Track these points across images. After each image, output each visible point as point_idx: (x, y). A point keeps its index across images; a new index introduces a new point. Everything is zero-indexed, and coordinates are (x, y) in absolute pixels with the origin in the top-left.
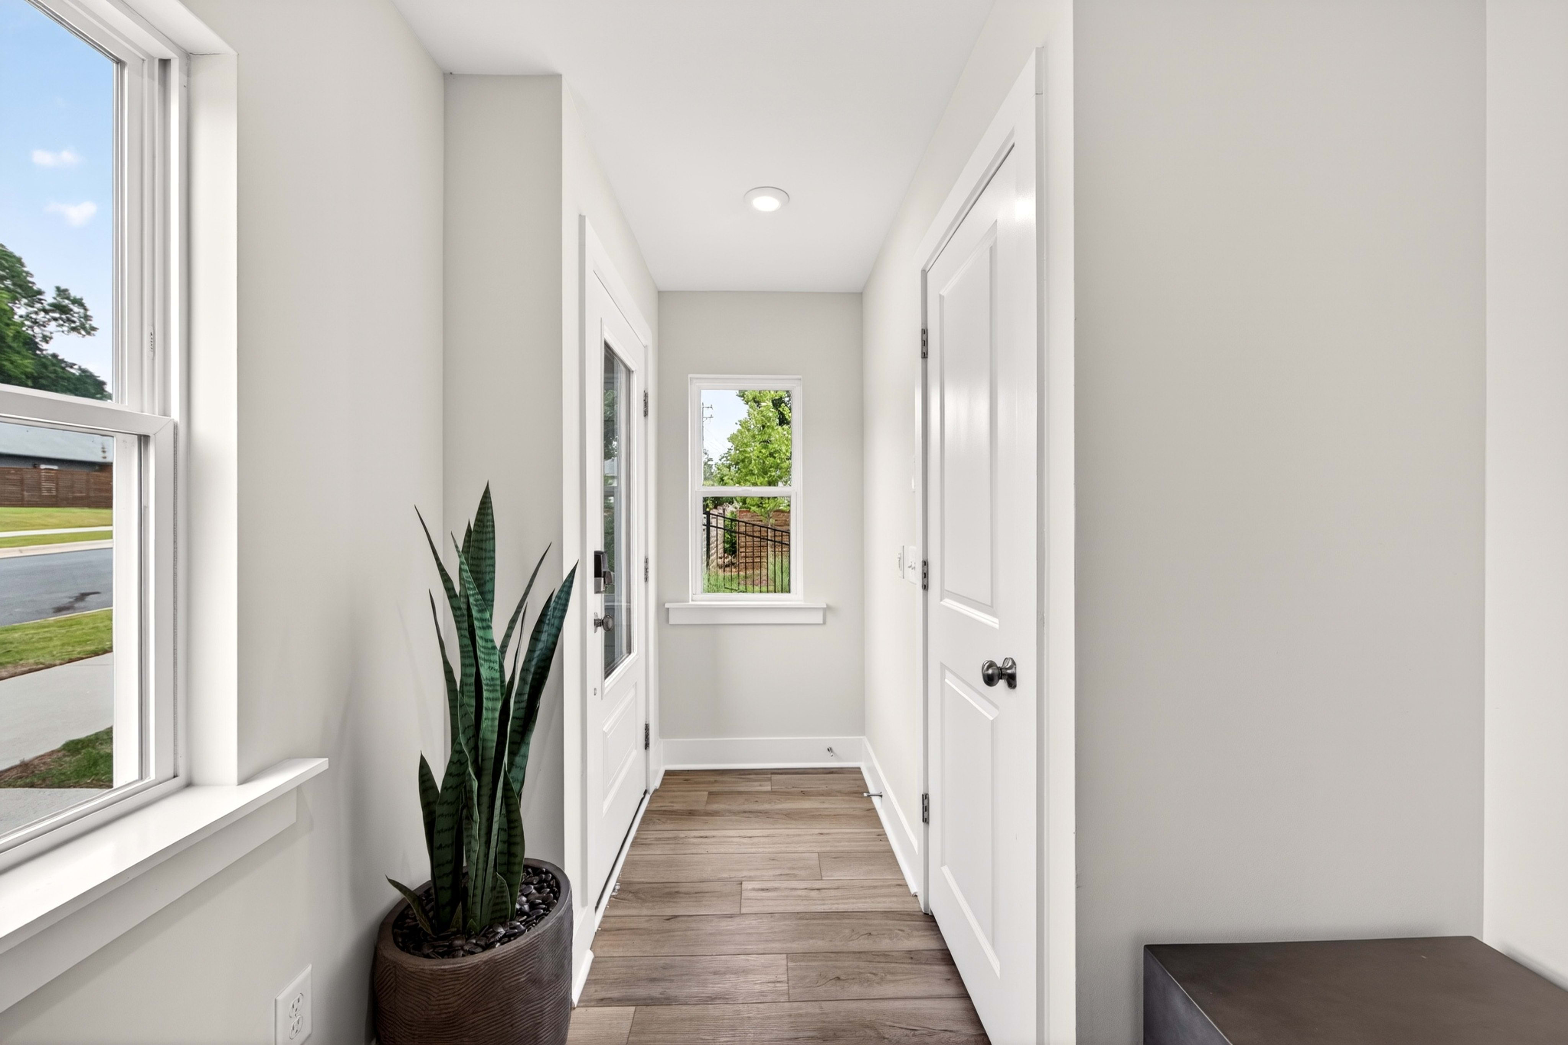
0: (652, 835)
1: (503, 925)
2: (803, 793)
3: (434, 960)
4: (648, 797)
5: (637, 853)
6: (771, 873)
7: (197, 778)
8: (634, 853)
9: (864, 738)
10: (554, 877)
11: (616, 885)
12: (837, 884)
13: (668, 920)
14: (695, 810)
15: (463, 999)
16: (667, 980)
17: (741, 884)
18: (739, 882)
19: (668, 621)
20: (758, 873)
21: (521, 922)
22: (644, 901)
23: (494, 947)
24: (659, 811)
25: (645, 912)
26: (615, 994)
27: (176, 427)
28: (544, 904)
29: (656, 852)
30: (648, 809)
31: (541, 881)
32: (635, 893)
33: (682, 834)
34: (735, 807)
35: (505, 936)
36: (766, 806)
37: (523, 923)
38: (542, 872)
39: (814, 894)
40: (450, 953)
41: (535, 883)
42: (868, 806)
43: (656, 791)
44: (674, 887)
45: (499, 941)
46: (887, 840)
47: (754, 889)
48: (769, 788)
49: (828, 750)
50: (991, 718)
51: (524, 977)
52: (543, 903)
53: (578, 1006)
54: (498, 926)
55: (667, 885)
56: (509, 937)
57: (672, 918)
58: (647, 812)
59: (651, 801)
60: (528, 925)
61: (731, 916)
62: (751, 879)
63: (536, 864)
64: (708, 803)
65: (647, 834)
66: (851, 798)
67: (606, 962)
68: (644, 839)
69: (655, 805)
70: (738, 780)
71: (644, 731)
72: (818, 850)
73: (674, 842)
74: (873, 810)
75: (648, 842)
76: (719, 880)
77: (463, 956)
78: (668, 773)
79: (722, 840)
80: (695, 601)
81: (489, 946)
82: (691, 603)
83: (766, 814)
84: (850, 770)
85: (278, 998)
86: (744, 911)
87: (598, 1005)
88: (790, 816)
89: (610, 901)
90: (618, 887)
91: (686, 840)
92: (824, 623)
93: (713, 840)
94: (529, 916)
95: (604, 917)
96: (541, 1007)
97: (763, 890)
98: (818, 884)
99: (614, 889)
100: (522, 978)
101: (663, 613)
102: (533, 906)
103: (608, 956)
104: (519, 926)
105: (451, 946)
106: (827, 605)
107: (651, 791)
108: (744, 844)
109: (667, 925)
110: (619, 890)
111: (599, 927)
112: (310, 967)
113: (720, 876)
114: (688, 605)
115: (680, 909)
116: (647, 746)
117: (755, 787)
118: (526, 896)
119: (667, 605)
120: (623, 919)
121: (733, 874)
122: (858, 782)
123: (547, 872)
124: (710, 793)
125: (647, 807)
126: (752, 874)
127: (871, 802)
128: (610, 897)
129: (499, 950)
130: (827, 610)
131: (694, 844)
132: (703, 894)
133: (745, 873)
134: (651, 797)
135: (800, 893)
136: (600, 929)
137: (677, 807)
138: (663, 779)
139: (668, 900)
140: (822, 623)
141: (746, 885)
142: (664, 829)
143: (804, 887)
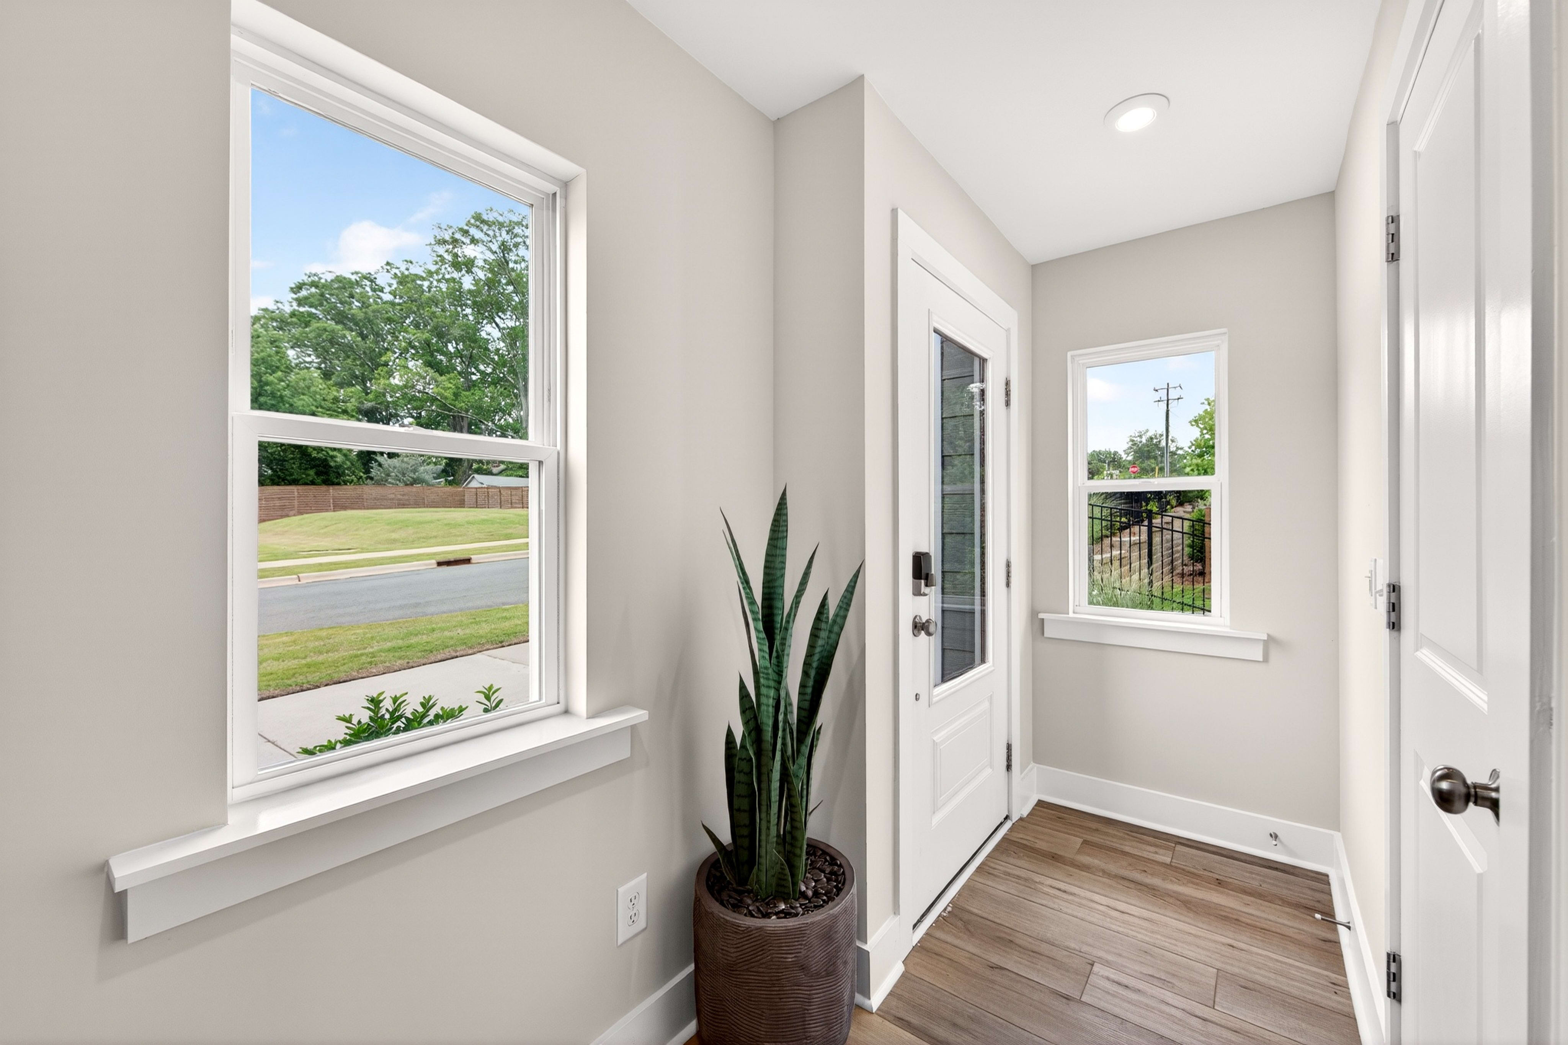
0: (1001, 866)
1: (786, 902)
2: (1219, 883)
3: (727, 910)
4: (1008, 825)
5: (981, 880)
6: (1137, 967)
7: (571, 709)
8: (976, 879)
9: (1337, 835)
10: (843, 873)
11: (948, 905)
12: (1237, 1025)
13: (992, 967)
14: (1061, 856)
15: (740, 953)
16: (971, 1033)
17: (1092, 965)
18: (1090, 962)
19: (1043, 634)
20: (1120, 960)
21: (801, 905)
22: (972, 934)
23: (770, 918)
24: (1018, 843)
25: (971, 948)
26: (914, 1020)
27: (558, 453)
28: (826, 896)
29: (1000, 888)
30: (1007, 837)
31: (832, 873)
32: (966, 923)
33: (1037, 878)
34: (1112, 868)
35: (782, 911)
36: (1156, 881)
37: (803, 907)
38: (836, 864)
39: (1194, 1022)
40: (736, 907)
41: (827, 872)
42: (1329, 936)
43: (1021, 819)
44: (1010, 935)
45: (776, 914)
46: (1349, 997)
47: (1108, 979)
48: (1168, 860)
49: (1271, 835)
50: (1478, 870)
51: (792, 958)
52: (825, 894)
53: (876, 1013)
54: (780, 901)
55: (1002, 928)
56: (786, 914)
57: (996, 968)
58: (1004, 839)
59: (1011, 830)
60: (807, 909)
61: (1067, 998)
62: (1107, 964)
63: (833, 853)
64: (1079, 852)
65: (996, 864)
66: (1296, 913)
67: (914, 981)
68: (991, 867)
69: (1015, 834)
70: (1126, 836)
71: (1005, 751)
72: (1219, 965)
73: (1023, 883)
74: (1337, 943)
75: (995, 872)
76: (1067, 949)
77: (745, 915)
78: (1040, 804)
79: (1084, 902)
80: (1076, 613)
81: (767, 915)
82: (1071, 615)
83: (1153, 891)
84: (1309, 873)
85: (619, 890)
86: (1083, 999)
87: (894, 1022)
88: (1188, 905)
89: (936, 922)
90: (949, 909)
91: (1040, 886)
92: (1266, 659)
93: (1070, 897)
94: (810, 902)
95: (927, 934)
96: (809, 995)
97: (1119, 984)
98: (1206, 1012)
99: (945, 909)
100: (789, 958)
101: (1037, 626)
102: (816, 894)
103: (919, 976)
104: (797, 907)
105: (741, 901)
106: (1268, 635)
107: (1015, 819)
108: (1111, 918)
109: (988, 973)
110: (949, 912)
111: (919, 942)
112: (645, 874)
113: (1067, 944)
114: (1069, 617)
115: (1011, 961)
116: (1009, 767)
117: (1148, 852)
118: (816, 881)
119: (1041, 616)
120: (944, 945)
121: (1085, 948)
122: (1319, 896)
123: (840, 866)
124: (1085, 842)
125: (1006, 834)
126: (1110, 958)
127: (1336, 931)
128: (939, 916)
129: (773, 923)
130: (1270, 643)
131: (1047, 894)
132: (1038, 956)
133: (1101, 954)
134: (1013, 824)
135: (1173, 1011)
136: (919, 945)
137: (1041, 845)
138: (1033, 809)
139: (998, 946)
140: (1261, 660)
141: (1097, 968)
142: (1020, 866)
143: (1182, 1007)
